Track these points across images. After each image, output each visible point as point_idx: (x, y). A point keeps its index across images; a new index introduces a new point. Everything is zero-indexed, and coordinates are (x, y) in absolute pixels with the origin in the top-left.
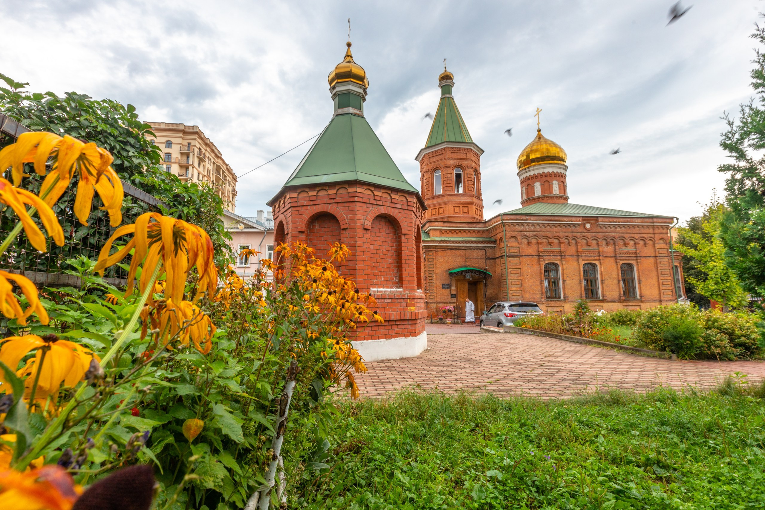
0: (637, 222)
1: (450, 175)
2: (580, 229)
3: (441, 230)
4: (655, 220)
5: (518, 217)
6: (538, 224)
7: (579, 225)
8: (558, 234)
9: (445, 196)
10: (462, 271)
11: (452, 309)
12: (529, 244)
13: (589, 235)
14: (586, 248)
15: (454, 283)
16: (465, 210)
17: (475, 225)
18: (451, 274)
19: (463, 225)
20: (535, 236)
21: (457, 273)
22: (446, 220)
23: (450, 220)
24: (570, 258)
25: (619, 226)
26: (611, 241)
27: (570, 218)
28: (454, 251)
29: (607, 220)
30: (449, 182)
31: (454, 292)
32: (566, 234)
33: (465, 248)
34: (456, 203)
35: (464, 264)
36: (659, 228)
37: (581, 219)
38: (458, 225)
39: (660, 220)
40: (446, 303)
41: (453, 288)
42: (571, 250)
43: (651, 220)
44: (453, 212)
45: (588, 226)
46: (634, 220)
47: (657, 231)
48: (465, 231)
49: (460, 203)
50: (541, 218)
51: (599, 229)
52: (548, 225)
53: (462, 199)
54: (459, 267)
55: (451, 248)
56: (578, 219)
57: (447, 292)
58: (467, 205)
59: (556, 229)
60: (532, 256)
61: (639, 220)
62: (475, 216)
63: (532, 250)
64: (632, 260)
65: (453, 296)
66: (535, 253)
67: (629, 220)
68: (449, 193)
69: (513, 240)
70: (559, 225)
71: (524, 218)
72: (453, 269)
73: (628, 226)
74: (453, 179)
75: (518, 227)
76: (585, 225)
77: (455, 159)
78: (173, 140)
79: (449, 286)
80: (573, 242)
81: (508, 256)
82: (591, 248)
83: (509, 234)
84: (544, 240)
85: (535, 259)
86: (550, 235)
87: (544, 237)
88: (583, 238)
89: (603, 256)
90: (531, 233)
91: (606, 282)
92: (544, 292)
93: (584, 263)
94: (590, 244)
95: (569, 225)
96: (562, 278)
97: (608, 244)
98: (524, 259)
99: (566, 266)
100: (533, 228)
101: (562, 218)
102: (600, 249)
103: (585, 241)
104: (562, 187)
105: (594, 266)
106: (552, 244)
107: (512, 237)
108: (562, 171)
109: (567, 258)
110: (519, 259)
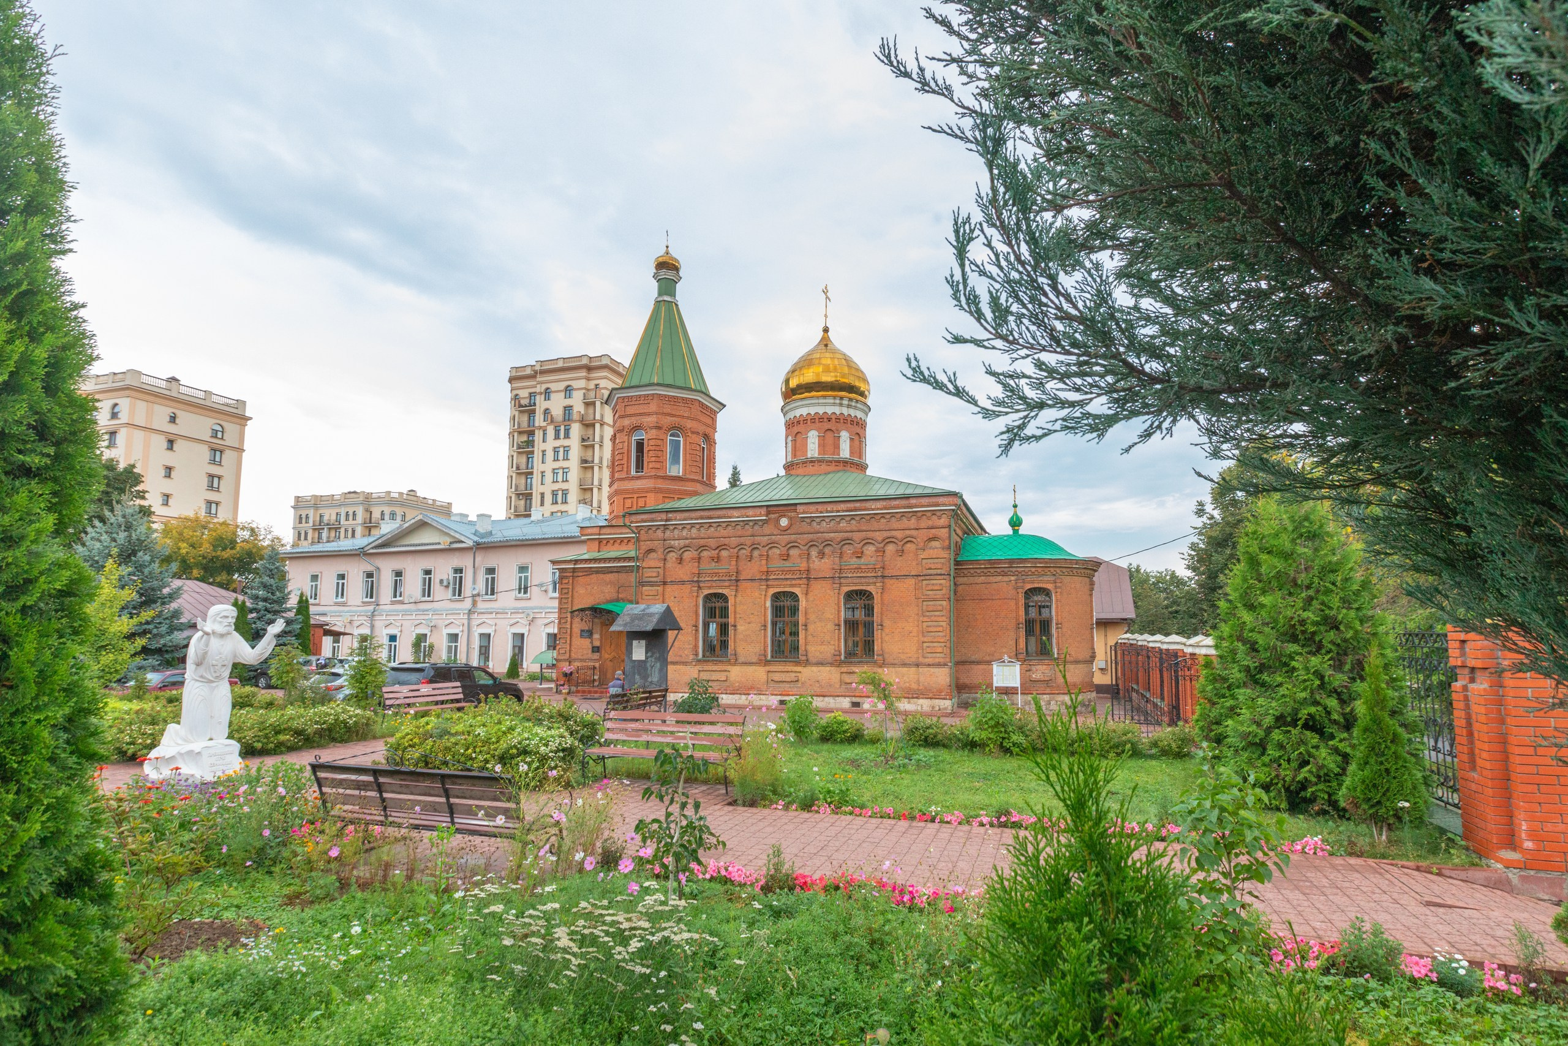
0: (876, 508)
1: (625, 445)
2: (767, 529)
3: (600, 540)
4: (913, 501)
5: (653, 516)
6: (692, 525)
7: (765, 522)
8: (726, 541)
12: (680, 560)
13: (786, 538)
14: (777, 564)
15: (597, 628)
16: (641, 502)
20: (686, 547)
24: (749, 584)
25: (842, 517)
26: (823, 546)
27: (743, 511)
28: (601, 576)
29: (813, 508)
30: (622, 456)
31: (597, 643)
32: (742, 540)
34: (626, 491)
35: (615, 596)
36: (929, 518)
37: (764, 511)
39: (924, 501)
41: (595, 636)
42: (751, 569)
43: (904, 502)
45: (784, 522)
46: (868, 505)
47: (924, 523)
49: (633, 491)
50: (693, 515)
51: (805, 527)
52: (710, 525)
53: (638, 484)
55: (598, 571)
56: (758, 511)
57: (586, 643)
59: (724, 533)
60: (683, 582)
61: (879, 504)
64: (868, 584)
67: (858, 505)
68: (620, 475)
69: (653, 555)
70: (729, 524)
71: (664, 516)
73: (862, 516)
74: (629, 451)
75: (659, 533)
76: (778, 520)
77: (630, 416)
78: (575, 384)
79: (590, 633)
80: (756, 553)
81: (642, 583)
82: (787, 564)
83: (645, 546)
84: (705, 554)
85: (687, 588)
86: (713, 543)
87: (703, 548)
88: (772, 545)
89: (809, 577)
90: (682, 543)
91: (811, 627)
92: (696, 646)
93: (772, 591)
94: (786, 557)
95: (746, 523)
96: (731, 620)
97: (822, 554)
98: (669, 588)
99: (739, 598)
100: (685, 533)
101: (730, 512)
102: (803, 565)
103: (777, 551)
104: (830, 441)
105: (794, 597)
106: (718, 559)
107: (650, 551)
108: (830, 410)
109: (743, 585)
110: (660, 589)
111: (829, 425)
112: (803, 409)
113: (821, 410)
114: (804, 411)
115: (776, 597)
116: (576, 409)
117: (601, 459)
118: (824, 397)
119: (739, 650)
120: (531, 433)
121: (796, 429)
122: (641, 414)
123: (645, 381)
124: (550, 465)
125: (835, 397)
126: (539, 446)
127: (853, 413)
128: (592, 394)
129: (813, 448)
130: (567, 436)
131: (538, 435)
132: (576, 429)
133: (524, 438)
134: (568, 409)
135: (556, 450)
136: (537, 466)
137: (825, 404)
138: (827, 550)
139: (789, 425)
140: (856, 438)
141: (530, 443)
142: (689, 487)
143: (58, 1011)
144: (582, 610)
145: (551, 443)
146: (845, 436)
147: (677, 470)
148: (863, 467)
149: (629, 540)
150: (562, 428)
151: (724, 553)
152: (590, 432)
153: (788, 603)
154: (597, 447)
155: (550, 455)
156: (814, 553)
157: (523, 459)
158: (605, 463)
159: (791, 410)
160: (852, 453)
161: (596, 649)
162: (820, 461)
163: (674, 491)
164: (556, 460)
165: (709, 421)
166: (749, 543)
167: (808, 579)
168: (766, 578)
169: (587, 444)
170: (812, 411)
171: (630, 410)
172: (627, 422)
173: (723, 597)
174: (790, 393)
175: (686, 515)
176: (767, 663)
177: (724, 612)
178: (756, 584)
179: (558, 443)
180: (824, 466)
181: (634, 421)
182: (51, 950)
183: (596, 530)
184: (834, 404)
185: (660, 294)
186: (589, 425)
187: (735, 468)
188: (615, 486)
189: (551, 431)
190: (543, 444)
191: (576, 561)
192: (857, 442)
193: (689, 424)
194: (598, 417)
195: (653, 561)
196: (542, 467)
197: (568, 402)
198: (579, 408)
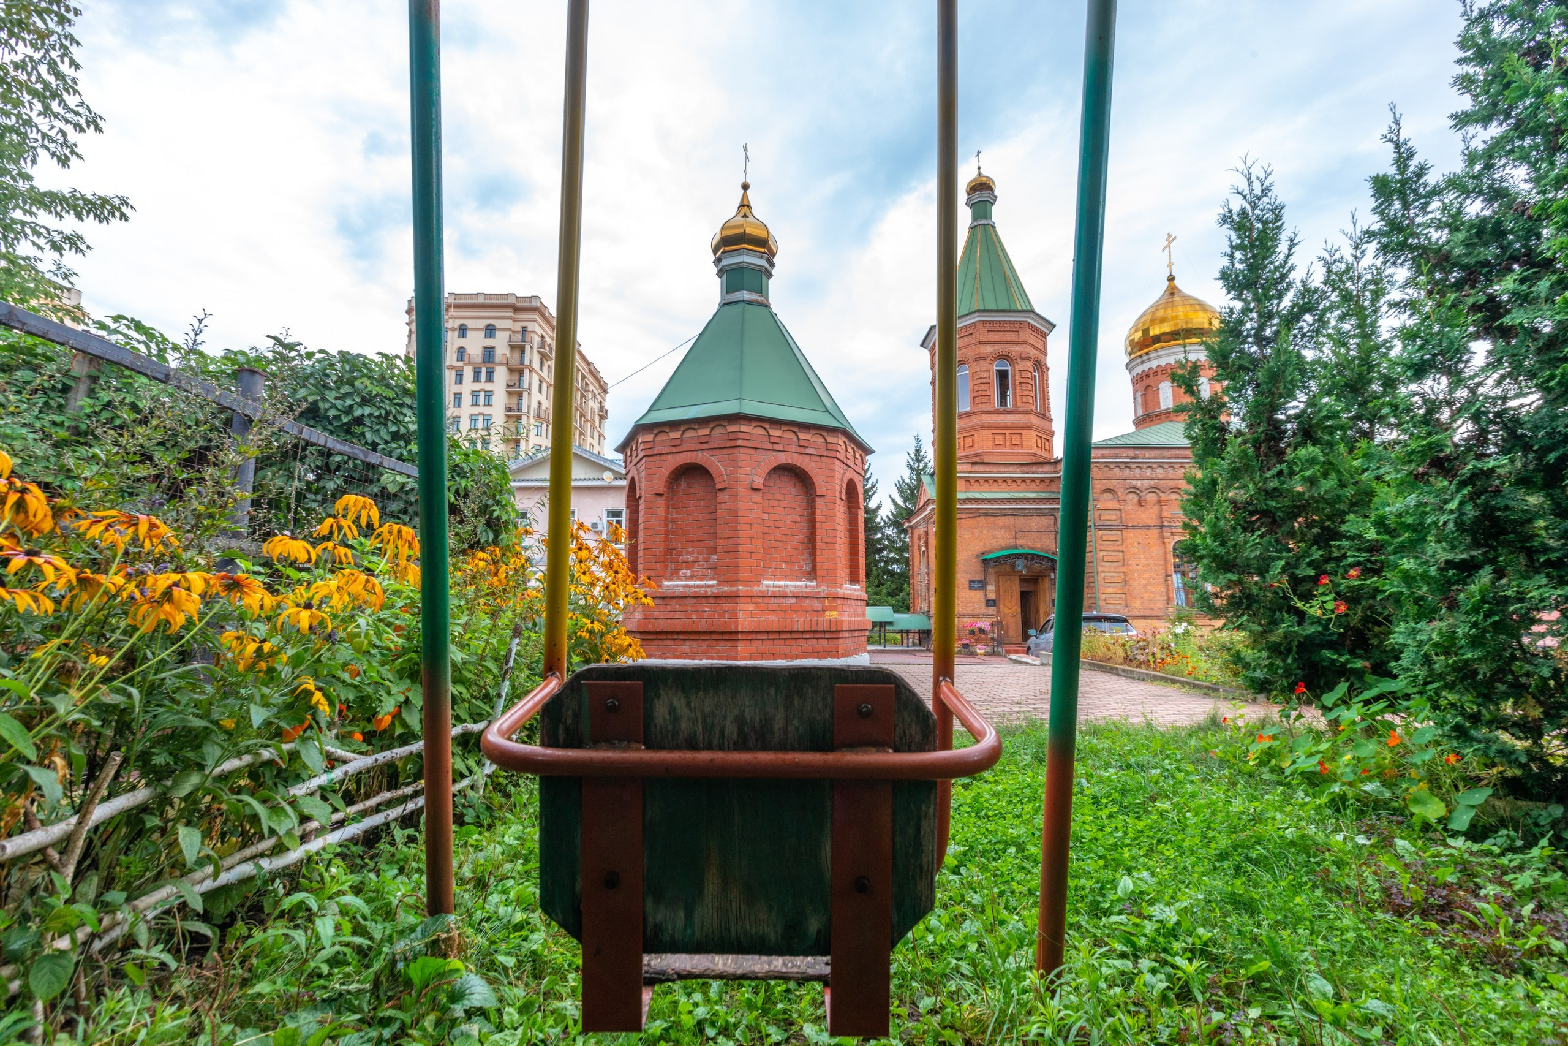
1: (985, 375)
9: (976, 413)
10: (1008, 556)
11: (987, 628)
12: (1140, 503)
15: (992, 579)
16: (1016, 439)
17: (1034, 469)
18: (985, 562)
19: (1012, 469)
20: (1154, 488)
21: (996, 560)
22: (977, 460)
23: (986, 459)
28: (992, 519)
30: (983, 387)
31: (992, 596)
33: (1015, 513)
34: (998, 426)
35: (1012, 542)
38: (1002, 469)
40: (977, 616)
41: (991, 588)
44: (991, 444)
48: (1014, 480)
54: (1003, 549)
55: (987, 513)
57: (979, 595)
58: (1018, 430)
60: (1148, 527)
62: (1035, 450)
63: (1148, 516)
65: (989, 603)
66: (1153, 521)
68: (984, 408)
69: (1108, 496)
72: (991, 552)
74: (994, 381)
77: (995, 342)
78: (498, 324)
81: (1097, 527)
83: (1099, 485)
85: (1154, 532)
87: (1173, 490)
90: (1146, 483)
98: (1131, 533)
100: (1148, 473)
107: (1106, 490)
110: (1121, 534)
116: (499, 352)
128: (519, 336)
130: (490, 379)
132: (501, 374)
134: (489, 350)
150: (484, 371)
154: (523, 394)
158: (532, 414)
169: (515, 393)
171: (994, 336)
172: (988, 349)
181: (999, 349)
185: (974, 219)
189: (467, 372)
193: (1044, 359)
194: (527, 362)
195: (1110, 501)
197: (489, 342)
198: (502, 350)
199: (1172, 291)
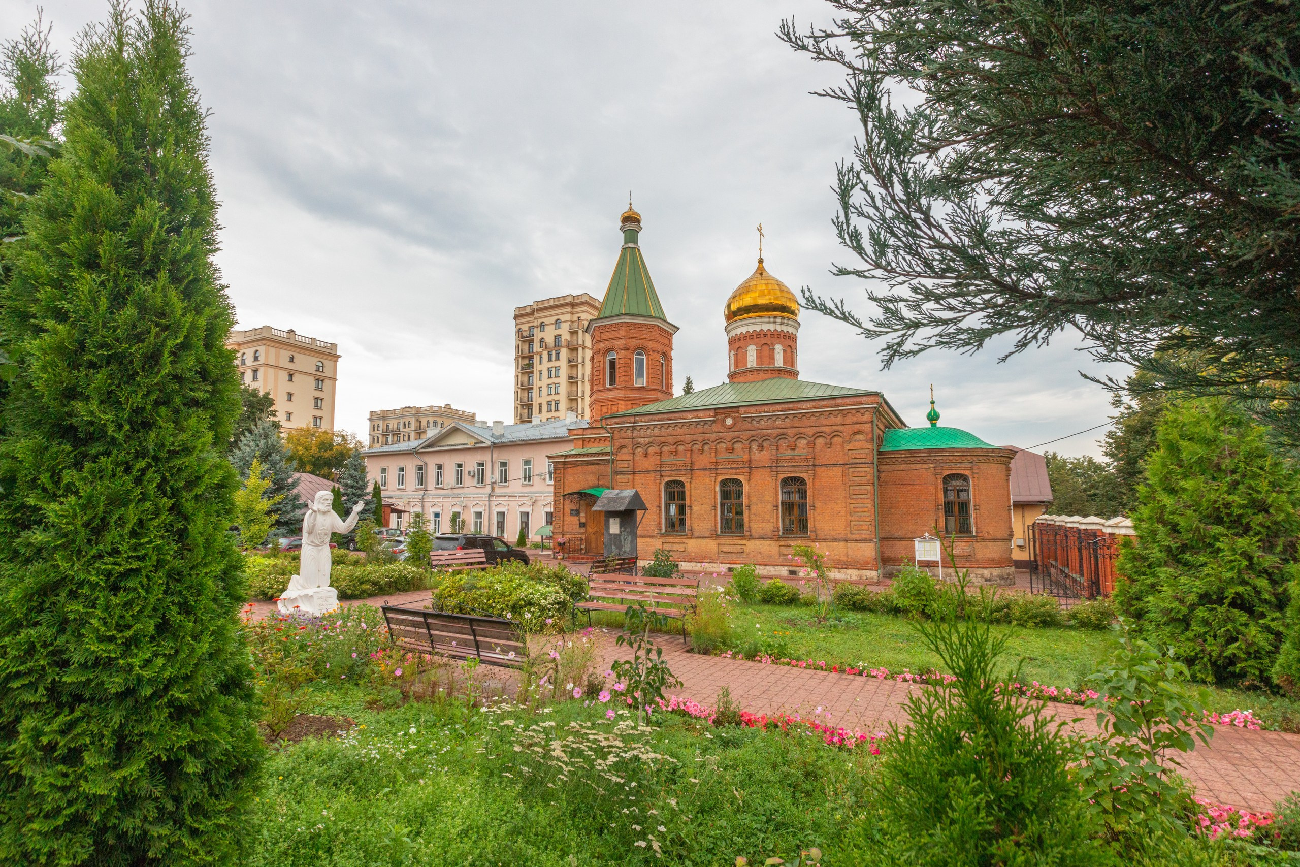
2: (715, 428)
3: (584, 440)
4: (839, 401)
5: (624, 419)
6: (655, 426)
7: (713, 422)
8: (682, 438)
12: (646, 454)
13: (731, 435)
14: (724, 456)
15: (583, 509)
20: (651, 443)
24: (701, 473)
25: (778, 416)
26: (762, 441)
27: (695, 414)
28: (585, 468)
29: (752, 409)
30: (599, 373)
31: (583, 520)
32: (695, 437)
33: (598, 463)
34: (603, 400)
35: (595, 483)
36: (851, 414)
37: (712, 413)
39: (849, 400)
40: (574, 534)
41: (582, 514)
42: (703, 460)
43: (831, 402)
45: (729, 421)
46: (800, 405)
47: (849, 419)
49: (608, 400)
50: (655, 417)
51: (747, 425)
52: (669, 425)
53: (612, 394)
54: (591, 488)
55: (583, 463)
56: (708, 413)
57: (575, 520)
59: (681, 431)
60: (648, 472)
61: (809, 405)
64: (801, 472)
67: (784, 406)
68: (598, 388)
69: (624, 450)
70: (684, 424)
71: (632, 419)
72: (584, 490)
73: (795, 415)
74: (604, 368)
75: (629, 433)
76: (724, 420)
77: (605, 340)
78: (563, 318)
79: (577, 512)
80: (706, 448)
81: (616, 473)
82: (732, 456)
83: (618, 443)
84: (665, 449)
85: (652, 475)
86: (671, 440)
87: (663, 444)
88: (719, 441)
89: (750, 467)
90: (647, 440)
91: (753, 508)
92: (660, 523)
93: (720, 478)
94: (731, 450)
95: (698, 423)
96: (687, 502)
97: (761, 448)
98: (637, 477)
99: (693, 484)
100: (649, 432)
101: (684, 415)
102: (746, 457)
103: (724, 446)
104: (765, 353)
105: (738, 483)
106: (675, 453)
107: (622, 447)
108: (765, 327)
109: (696, 473)
110: (630, 477)
111: (765, 340)
112: (744, 328)
113: (758, 328)
114: (744, 330)
115: (724, 483)
116: (563, 337)
117: (583, 375)
118: (761, 317)
119: (695, 526)
120: (531, 358)
121: (737, 345)
122: (613, 339)
123: (616, 312)
124: (545, 381)
125: (769, 317)
126: (537, 367)
127: (785, 329)
128: (575, 325)
129: (752, 360)
130: (557, 359)
131: (536, 359)
132: (564, 353)
133: (526, 362)
134: (558, 337)
135: (549, 370)
136: (536, 383)
137: (761, 323)
138: (765, 444)
139: (732, 342)
140: (788, 349)
141: (530, 365)
142: (652, 395)
143: (222, 772)
144: (571, 494)
145: (546, 364)
146: (778, 348)
147: (642, 382)
148: (795, 374)
149: (606, 439)
150: (553, 352)
151: (681, 448)
152: (575, 354)
153: (733, 488)
154: (580, 366)
155: (545, 374)
156: (754, 446)
157: (526, 378)
158: (587, 378)
159: (733, 329)
160: (785, 362)
161: (582, 525)
162: (758, 370)
163: (640, 399)
164: (550, 377)
165: (666, 342)
166: (700, 439)
167: (750, 468)
168: (715, 467)
169: (573, 364)
170: (751, 329)
171: (604, 336)
172: (602, 346)
173: (681, 484)
174: (732, 315)
175: (650, 417)
176: (717, 537)
177: (682, 496)
178: (707, 473)
179: (551, 364)
180: (761, 374)
181: (608, 344)
182: (217, 730)
183: (581, 432)
184: (769, 322)
185: (626, 243)
186: (573, 349)
187: (688, 379)
188: (594, 397)
189: (545, 355)
190: (542, 366)
191: (566, 456)
192: (789, 353)
193: (651, 345)
194: (580, 343)
195: (624, 455)
196: (539, 384)
197: (558, 332)
198: (566, 336)
199: (761, 271)
